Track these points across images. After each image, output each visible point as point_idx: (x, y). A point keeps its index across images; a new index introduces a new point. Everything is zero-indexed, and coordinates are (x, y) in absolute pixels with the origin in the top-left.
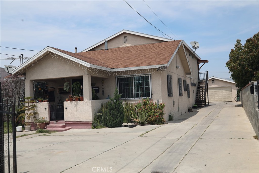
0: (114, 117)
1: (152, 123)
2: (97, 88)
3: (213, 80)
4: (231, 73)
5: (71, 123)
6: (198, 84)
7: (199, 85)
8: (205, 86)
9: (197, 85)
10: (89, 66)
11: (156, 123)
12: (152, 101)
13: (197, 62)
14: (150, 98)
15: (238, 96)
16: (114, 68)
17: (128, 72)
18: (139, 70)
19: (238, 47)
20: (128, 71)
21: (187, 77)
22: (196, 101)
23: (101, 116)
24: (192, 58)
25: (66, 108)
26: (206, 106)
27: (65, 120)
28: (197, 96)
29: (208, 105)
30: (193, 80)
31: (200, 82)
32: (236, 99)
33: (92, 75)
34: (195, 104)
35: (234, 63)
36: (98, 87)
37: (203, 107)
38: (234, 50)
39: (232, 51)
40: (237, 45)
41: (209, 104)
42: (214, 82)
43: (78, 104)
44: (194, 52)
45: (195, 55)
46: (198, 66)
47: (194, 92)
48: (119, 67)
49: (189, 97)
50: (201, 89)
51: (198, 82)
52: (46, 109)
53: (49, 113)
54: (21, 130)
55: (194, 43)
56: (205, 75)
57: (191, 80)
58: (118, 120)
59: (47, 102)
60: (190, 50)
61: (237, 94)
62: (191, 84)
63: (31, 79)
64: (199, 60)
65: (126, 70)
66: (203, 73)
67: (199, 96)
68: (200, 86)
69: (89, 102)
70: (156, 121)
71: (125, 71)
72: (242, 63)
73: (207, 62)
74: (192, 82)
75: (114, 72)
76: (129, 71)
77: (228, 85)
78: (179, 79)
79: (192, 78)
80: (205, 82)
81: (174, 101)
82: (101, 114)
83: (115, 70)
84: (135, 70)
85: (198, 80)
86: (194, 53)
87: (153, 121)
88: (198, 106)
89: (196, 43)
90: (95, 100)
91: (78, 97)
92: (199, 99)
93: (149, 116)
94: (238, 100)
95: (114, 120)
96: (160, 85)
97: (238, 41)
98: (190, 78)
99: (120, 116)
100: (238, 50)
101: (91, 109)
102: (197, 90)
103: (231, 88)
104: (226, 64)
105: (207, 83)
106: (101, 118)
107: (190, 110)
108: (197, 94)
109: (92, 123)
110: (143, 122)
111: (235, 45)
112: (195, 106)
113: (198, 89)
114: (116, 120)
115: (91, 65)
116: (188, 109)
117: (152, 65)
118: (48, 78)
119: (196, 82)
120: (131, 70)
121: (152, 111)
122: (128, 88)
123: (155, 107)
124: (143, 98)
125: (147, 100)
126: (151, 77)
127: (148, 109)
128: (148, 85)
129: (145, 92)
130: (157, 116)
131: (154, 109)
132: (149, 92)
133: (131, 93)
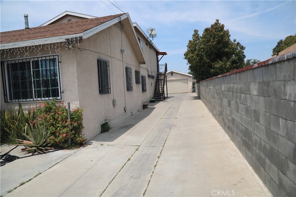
1: (58, 147)
3: (172, 73)
4: (189, 65)
6: (157, 76)
7: (158, 78)
8: (163, 78)
9: (155, 77)
11: (66, 146)
13: (156, 54)
14: (59, 98)
15: (193, 88)
17: (14, 51)
19: (196, 37)
20: (14, 48)
21: (141, 67)
22: (154, 94)
24: (150, 48)
26: (164, 98)
28: (155, 88)
29: (167, 98)
30: (151, 72)
31: (159, 74)
32: (192, 91)
34: (152, 98)
35: (192, 53)
37: (162, 100)
38: (192, 40)
39: (190, 41)
40: (194, 35)
41: (168, 96)
42: (173, 75)
44: (151, 41)
45: (153, 45)
46: (157, 58)
47: (151, 85)
49: (144, 90)
50: (160, 81)
51: (157, 75)
55: (151, 30)
56: (164, 67)
57: (148, 72)
60: (147, 38)
61: (192, 86)
62: (148, 76)
64: (158, 52)
66: (162, 65)
67: (158, 88)
68: (160, 78)
70: (66, 141)
71: (9, 49)
72: (200, 53)
73: (166, 55)
74: (150, 74)
76: (16, 48)
77: (185, 78)
78: (127, 69)
79: (149, 69)
80: (163, 74)
81: (115, 99)
84: (26, 47)
85: (157, 72)
86: (151, 43)
87: (60, 142)
88: (156, 100)
89: (152, 30)
92: (158, 92)
93: (53, 134)
94: (194, 91)
96: (76, 74)
97: (196, 31)
98: (147, 70)
100: (196, 41)
102: (156, 83)
103: (187, 80)
104: (185, 55)
105: (166, 76)
107: (145, 107)
108: (156, 87)
110: (40, 146)
111: (193, 36)
112: (153, 99)
113: (157, 81)
116: (143, 105)
119: (155, 74)
120: (19, 48)
121: (59, 123)
122: (22, 81)
123: (63, 116)
124: (47, 99)
125: (52, 103)
126: (59, 61)
127: (51, 119)
128: (55, 75)
129: (50, 88)
130: (64, 135)
131: (62, 119)
132: (57, 88)
133: (28, 90)
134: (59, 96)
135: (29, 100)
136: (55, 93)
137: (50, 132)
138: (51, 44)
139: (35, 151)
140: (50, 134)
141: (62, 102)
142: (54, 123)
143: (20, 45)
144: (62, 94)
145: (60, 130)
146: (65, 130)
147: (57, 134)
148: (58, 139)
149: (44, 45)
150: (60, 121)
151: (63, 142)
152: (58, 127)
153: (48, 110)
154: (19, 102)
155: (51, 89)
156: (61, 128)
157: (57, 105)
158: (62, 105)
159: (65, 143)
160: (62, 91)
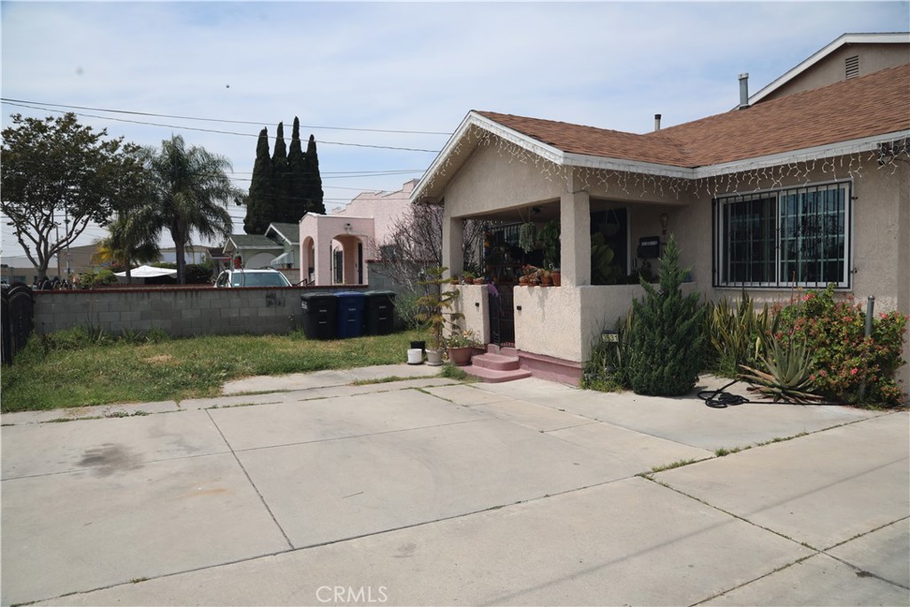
0: (653, 357)
1: (830, 396)
2: (653, 243)
5: (530, 357)
10: (559, 162)
11: (851, 400)
12: (851, 299)
14: (840, 284)
16: (699, 167)
17: (748, 177)
18: (792, 165)
20: (749, 171)
23: (612, 346)
25: (519, 308)
27: (517, 348)
33: (598, 194)
36: (657, 238)
43: (547, 298)
48: (718, 159)
52: (477, 305)
53: (484, 319)
54: (419, 359)
58: (667, 368)
59: (480, 286)
63: (453, 216)
65: (741, 170)
69: (576, 294)
70: (853, 387)
71: (739, 173)
75: (699, 180)
76: (754, 171)
82: (615, 340)
83: (703, 173)
84: (777, 168)
87: (838, 388)
90: (602, 286)
91: (547, 273)
93: (823, 365)
95: (655, 367)
96: (896, 228)
99: (674, 356)
101: (580, 317)
106: (614, 355)
109: (581, 369)
110: (791, 388)
114: (660, 368)
115: (565, 158)
117: (853, 138)
118: (484, 211)
120: (761, 170)
121: (839, 343)
122: (755, 241)
123: (852, 327)
124: (813, 284)
125: (824, 295)
126: (853, 196)
127: (821, 332)
128: (837, 229)
129: (822, 260)
130: (853, 372)
131: (848, 335)
132: (840, 260)
133: (767, 261)
134: (842, 281)
135: (766, 284)
136: (834, 273)
137: (816, 362)
138: (838, 158)
139: (779, 397)
140: (815, 364)
141: (848, 295)
142: (828, 341)
143: (763, 163)
144: (851, 275)
145: (841, 360)
146: (855, 361)
147: (833, 368)
148: (834, 380)
149: (820, 161)
150: (844, 339)
151: (845, 389)
152: (837, 351)
153: (815, 310)
154: (743, 287)
155: (825, 263)
156: (844, 354)
157: (836, 301)
158: (848, 301)
159: (851, 392)
160: (852, 269)
